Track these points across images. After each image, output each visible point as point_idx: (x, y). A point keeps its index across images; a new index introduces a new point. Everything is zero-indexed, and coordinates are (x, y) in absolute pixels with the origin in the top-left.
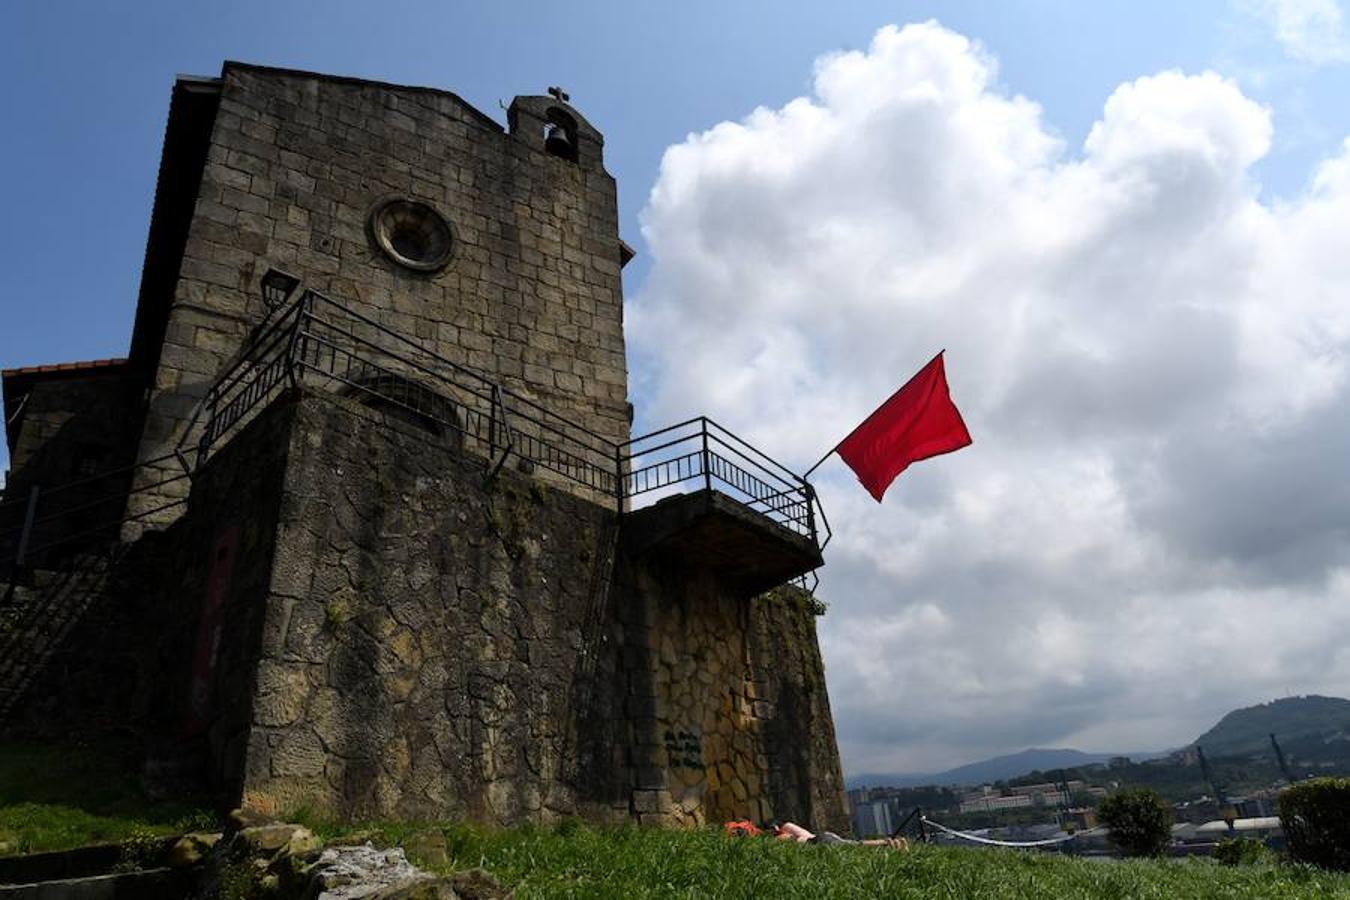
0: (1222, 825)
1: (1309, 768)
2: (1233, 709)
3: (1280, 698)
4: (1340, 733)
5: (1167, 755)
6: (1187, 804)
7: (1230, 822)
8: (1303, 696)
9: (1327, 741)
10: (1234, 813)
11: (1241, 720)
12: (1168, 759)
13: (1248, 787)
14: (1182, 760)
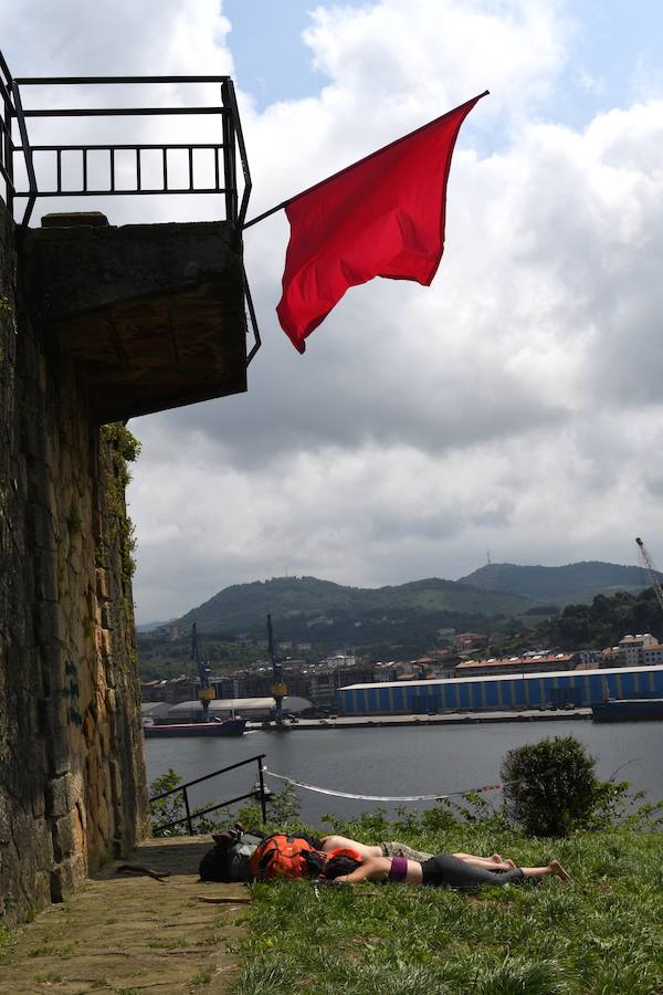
0: (197, 704)
1: (287, 650)
2: (230, 585)
3: (277, 576)
4: (322, 618)
5: (154, 629)
6: (164, 682)
7: (206, 703)
8: (299, 576)
9: (309, 624)
10: (212, 693)
11: (235, 598)
12: (153, 633)
13: (226, 666)
14: (168, 634)
